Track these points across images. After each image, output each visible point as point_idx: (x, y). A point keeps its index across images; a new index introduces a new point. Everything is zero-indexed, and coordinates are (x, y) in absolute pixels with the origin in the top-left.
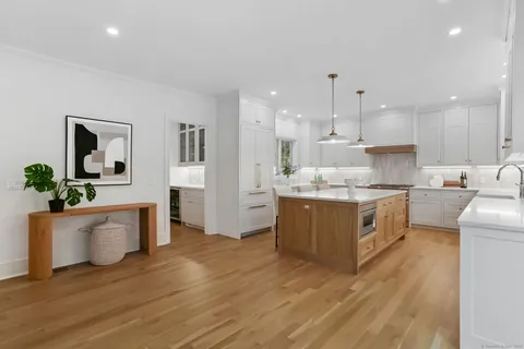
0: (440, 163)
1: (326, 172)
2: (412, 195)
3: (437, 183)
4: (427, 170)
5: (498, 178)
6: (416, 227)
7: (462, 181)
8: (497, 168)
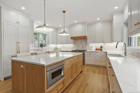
0: (94, 42)
1: (59, 46)
2: (86, 54)
3: (94, 49)
4: (91, 45)
5: (116, 47)
6: (87, 65)
7: (101, 49)
8: (116, 43)
